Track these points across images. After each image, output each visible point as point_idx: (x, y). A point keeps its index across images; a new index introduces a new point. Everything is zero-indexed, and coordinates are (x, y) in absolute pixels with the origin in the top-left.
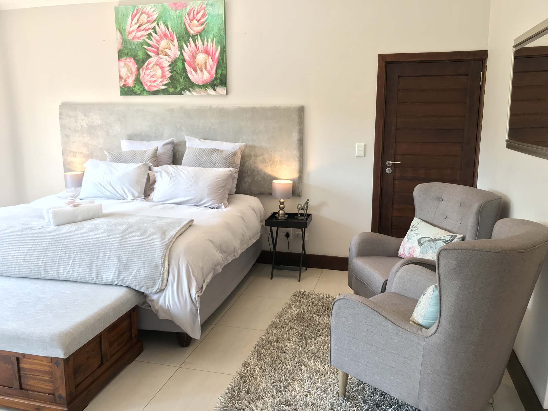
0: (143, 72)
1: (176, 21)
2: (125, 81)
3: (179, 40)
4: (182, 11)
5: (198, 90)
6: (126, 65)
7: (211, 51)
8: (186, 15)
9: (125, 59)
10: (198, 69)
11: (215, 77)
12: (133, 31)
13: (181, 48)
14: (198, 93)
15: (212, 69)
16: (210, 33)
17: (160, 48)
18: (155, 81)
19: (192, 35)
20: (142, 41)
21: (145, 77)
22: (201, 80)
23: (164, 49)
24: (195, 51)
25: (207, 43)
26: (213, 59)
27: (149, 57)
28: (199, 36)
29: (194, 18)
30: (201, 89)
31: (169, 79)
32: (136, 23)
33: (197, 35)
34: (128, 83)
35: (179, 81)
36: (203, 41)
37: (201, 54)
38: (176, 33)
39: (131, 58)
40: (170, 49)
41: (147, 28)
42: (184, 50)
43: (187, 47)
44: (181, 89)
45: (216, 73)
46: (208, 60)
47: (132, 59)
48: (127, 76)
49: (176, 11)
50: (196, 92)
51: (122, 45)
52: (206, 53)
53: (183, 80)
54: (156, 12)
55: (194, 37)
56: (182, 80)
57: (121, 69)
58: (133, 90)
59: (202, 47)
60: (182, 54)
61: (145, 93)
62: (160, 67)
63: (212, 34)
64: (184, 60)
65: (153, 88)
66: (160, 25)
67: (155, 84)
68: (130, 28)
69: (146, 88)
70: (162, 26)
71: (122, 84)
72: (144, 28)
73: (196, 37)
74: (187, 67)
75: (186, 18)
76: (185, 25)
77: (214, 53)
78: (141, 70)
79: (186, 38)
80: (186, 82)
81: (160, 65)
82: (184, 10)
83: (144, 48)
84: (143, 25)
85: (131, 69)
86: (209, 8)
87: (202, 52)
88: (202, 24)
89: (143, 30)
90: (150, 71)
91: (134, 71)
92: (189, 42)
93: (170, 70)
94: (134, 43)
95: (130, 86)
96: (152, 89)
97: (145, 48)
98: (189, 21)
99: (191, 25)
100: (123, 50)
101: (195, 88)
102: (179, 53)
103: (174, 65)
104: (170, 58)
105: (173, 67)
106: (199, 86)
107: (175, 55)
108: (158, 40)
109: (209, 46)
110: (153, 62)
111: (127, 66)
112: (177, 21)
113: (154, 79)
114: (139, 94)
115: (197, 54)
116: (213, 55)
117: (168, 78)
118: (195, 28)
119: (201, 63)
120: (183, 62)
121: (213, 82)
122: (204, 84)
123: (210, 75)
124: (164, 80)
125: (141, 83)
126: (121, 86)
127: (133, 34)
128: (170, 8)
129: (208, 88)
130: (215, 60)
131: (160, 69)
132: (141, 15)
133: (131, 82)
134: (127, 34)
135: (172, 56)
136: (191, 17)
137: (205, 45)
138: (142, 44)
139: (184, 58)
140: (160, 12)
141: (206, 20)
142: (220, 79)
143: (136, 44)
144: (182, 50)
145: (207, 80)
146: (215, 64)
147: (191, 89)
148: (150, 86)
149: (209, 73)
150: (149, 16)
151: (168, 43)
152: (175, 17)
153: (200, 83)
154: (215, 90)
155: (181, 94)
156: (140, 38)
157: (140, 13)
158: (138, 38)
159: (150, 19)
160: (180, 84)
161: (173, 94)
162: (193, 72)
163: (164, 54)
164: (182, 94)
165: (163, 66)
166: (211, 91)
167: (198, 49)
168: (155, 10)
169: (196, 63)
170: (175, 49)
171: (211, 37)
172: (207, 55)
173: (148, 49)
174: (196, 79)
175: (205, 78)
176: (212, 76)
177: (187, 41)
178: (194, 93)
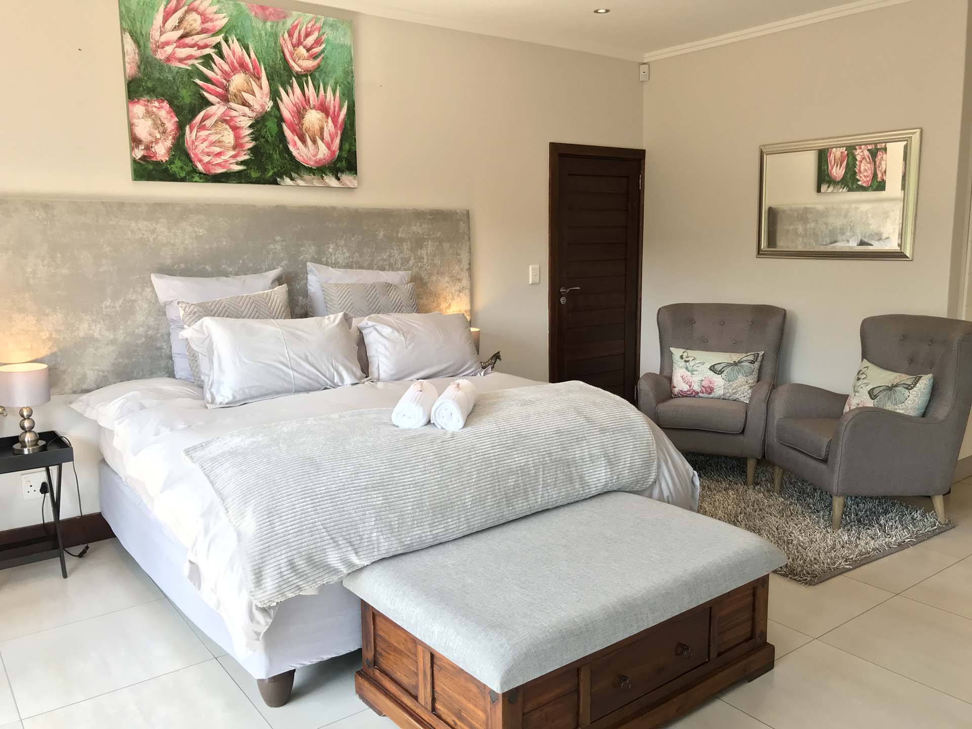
0: (191, 132)
1: (265, 43)
2: (148, 148)
3: (270, 79)
4: (277, 25)
5: (307, 177)
6: (149, 114)
7: (332, 107)
8: (284, 33)
9: (148, 101)
10: (308, 137)
11: (339, 156)
12: (167, 43)
13: (275, 95)
14: (307, 183)
15: (332, 139)
16: (330, 75)
17: (232, 89)
18: (219, 154)
19: (297, 73)
20: (190, 68)
21: (196, 144)
22: (314, 159)
23: (239, 91)
24: (302, 104)
25: (325, 91)
26: (335, 122)
27: (209, 104)
28: (309, 78)
29: (299, 43)
30: (314, 175)
31: (249, 152)
32: (176, 28)
33: (306, 76)
34: (155, 153)
35: (270, 157)
36: (317, 88)
37: (314, 110)
38: (264, 64)
39: (163, 101)
40: (253, 94)
41: (201, 43)
42: (281, 100)
43: (287, 94)
44: (274, 173)
45: (341, 148)
46: (325, 124)
47: (166, 102)
48: (150, 138)
49: (265, 22)
50: (304, 180)
51: (139, 67)
52: (323, 111)
53: (278, 156)
54: (224, 15)
55: (301, 79)
56: (276, 156)
57: (135, 121)
58: (166, 170)
59: (314, 98)
60: (276, 106)
61: (197, 178)
62: (231, 127)
63: (334, 77)
64: (281, 119)
65: (216, 167)
66: (230, 41)
67: (219, 160)
68: (161, 35)
69: (200, 167)
70: (236, 46)
71: (139, 153)
72: (193, 42)
73: (304, 78)
74: (288, 132)
75: (284, 40)
76: (283, 52)
77: (336, 113)
78: (187, 128)
79: (285, 78)
80: (286, 161)
81: (231, 124)
82: (280, 24)
83: (194, 82)
84: (192, 35)
85: (163, 124)
86: (327, 30)
87: (314, 108)
88: (315, 57)
89: (192, 46)
90: (210, 132)
91: (169, 130)
92: (292, 87)
93: (251, 134)
94: (170, 69)
95: (159, 159)
96: (214, 169)
97: (196, 84)
98: (290, 47)
99: (295, 55)
100: (141, 80)
101: (302, 172)
102: (271, 104)
103: (261, 125)
104: (253, 111)
105: (259, 130)
106: (310, 170)
107: (262, 106)
108: (226, 71)
109: (328, 99)
110: (214, 114)
111: (153, 117)
112: (268, 41)
113: (217, 150)
114: (183, 180)
115: (306, 111)
116: (335, 115)
117: (249, 149)
118: (301, 62)
119: (314, 128)
120: (278, 122)
121: (335, 163)
122: (319, 165)
123: (330, 152)
124: (239, 153)
125: (188, 155)
126: (137, 159)
127: (169, 49)
128: (253, 14)
129: (326, 175)
130: (339, 126)
131: (230, 130)
132: (187, 12)
133: (161, 151)
134: (151, 46)
135: (257, 107)
136: (294, 40)
137: (320, 96)
138: (189, 74)
139: (281, 115)
140: (231, 16)
141: (323, 52)
142: (347, 159)
143: (175, 72)
144: (277, 99)
145: (324, 159)
146: (339, 133)
147: (294, 175)
148: (209, 163)
149: (328, 146)
150: (205, 20)
151: (247, 82)
152: (263, 33)
153: (311, 164)
154: (338, 179)
155: (275, 183)
156: (186, 62)
157: (186, 8)
158: (181, 60)
159: (209, 25)
160: (272, 164)
161: (258, 181)
162: (299, 143)
163: (240, 102)
164: (278, 184)
165: (238, 125)
166: (331, 181)
167: (307, 100)
168: (220, 10)
169: (304, 127)
170: (263, 94)
171: (331, 82)
172: (324, 115)
173: (203, 86)
174: (304, 156)
175: (320, 156)
176: (333, 153)
177: (286, 84)
178: (301, 183)
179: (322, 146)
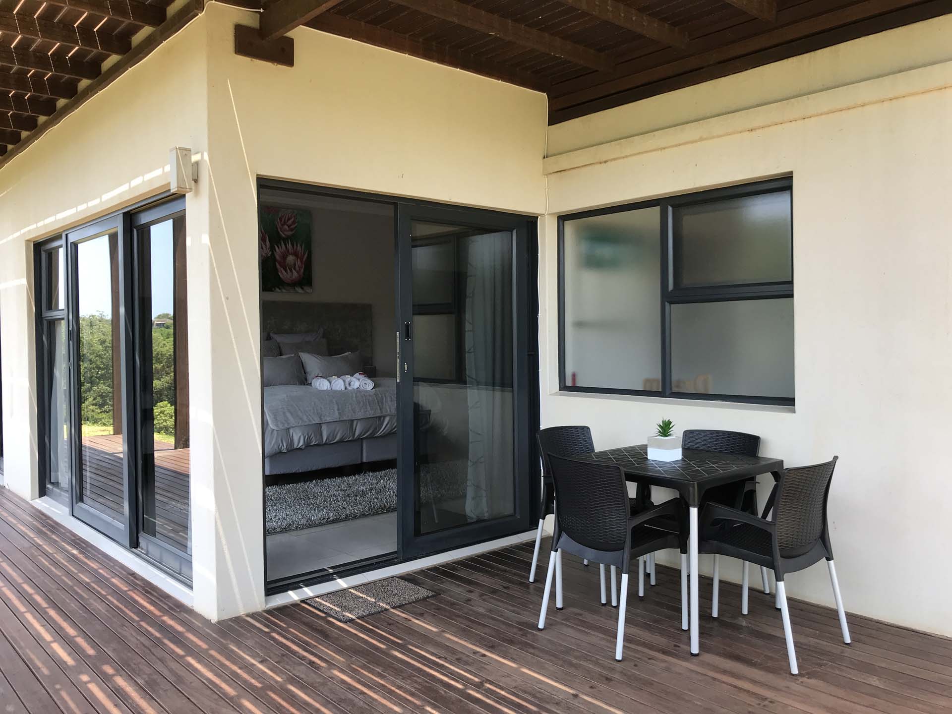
3: (270, 241)
4: (275, 215)
5: (287, 288)
7: (300, 254)
8: (278, 220)
10: (288, 268)
11: (303, 277)
13: (272, 249)
14: (287, 291)
15: (300, 269)
19: (283, 237)
22: (291, 279)
24: (285, 253)
25: (297, 246)
26: (301, 261)
29: (285, 223)
30: (291, 287)
33: (288, 239)
36: (293, 245)
38: (268, 234)
42: (276, 251)
43: (279, 248)
44: (271, 286)
45: (304, 274)
46: (297, 262)
49: (269, 215)
52: (295, 256)
53: (273, 278)
55: (285, 241)
59: (291, 250)
60: (273, 254)
63: (301, 239)
64: (275, 260)
74: (278, 266)
76: (277, 228)
77: (302, 256)
86: (298, 217)
87: (291, 254)
88: (292, 230)
92: (281, 244)
98: (280, 226)
99: (282, 229)
101: (285, 285)
102: (270, 253)
106: (288, 285)
107: (266, 254)
109: (298, 250)
112: (270, 223)
115: (287, 256)
116: (301, 258)
118: (285, 232)
119: (291, 264)
121: (301, 281)
122: (293, 282)
123: (298, 275)
129: (297, 287)
130: (303, 263)
136: (282, 222)
137: (294, 248)
139: (275, 258)
141: (296, 227)
142: (307, 279)
144: (274, 250)
145: (296, 279)
146: (303, 266)
147: (280, 287)
149: (298, 273)
152: (268, 219)
153: (289, 281)
154: (302, 288)
155: (272, 291)
162: (283, 271)
166: (299, 289)
167: (288, 251)
169: (286, 264)
170: (267, 248)
171: (300, 241)
174: (286, 278)
175: (294, 277)
176: (300, 276)
177: (278, 243)
178: (284, 291)
179: (295, 274)
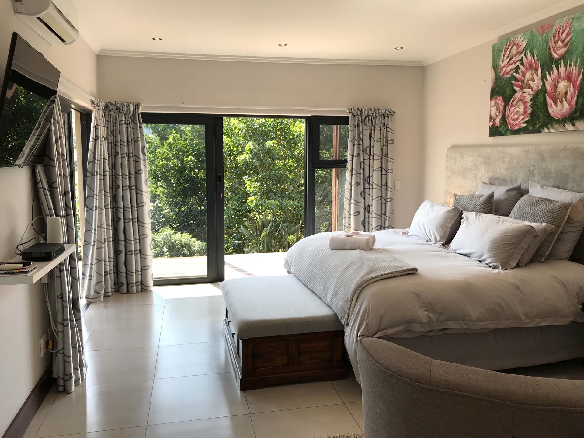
0: (508, 110)
2: (494, 121)
3: (543, 69)
5: (556, 126)
6: (496, 103)
7: (574, 76)
8: (551, 37)
9: (496, 98)
10: (558, 100)
11: (575, 109)
12: (504, 67)
13: (544, 78)
14: (555, 130)
15: (572, 98)
16: (574, 53)
17: (525, 81)
18: (517, 119)
19: (556, 60)
20: (510, 76)
21: (509, 115)
22: (561, 113)
23: (528, 81)
24: (557, 79)
25: (570, 66)
26: (574, 86)
27: (515, 92)
28: (562, 60)
29: (559, 39)
30: (560, 124)
31: (529, 115)
32: (507, 57)
33: (560, 59)
34: (496, 123)
35: (538, 116)
36: (566, 66)
37: (563, 81)
38: (540, 61)
39: (500, 96)
40: (534, 81)
41: (515, 61)
42: (547, 80)
43: (550, 75)
44: (539, 126)
45: (577, 103)
46: (569, 88)
48: (495, 116)
49: (542, 35)
50: (554, 128)
51: (494, 82)
52: (568, 80)
54: (525, 40)
55: (558, 63)
56: (541, 115)
57: (491, 108)
58: (499, 130)
59: (564, 72)
60: (544, 85)
61: (508, 133)
62: (523, 103)
63: (576, 54)
64: (545, 92)
65: (515, 126)
66: (527, 54)
67: (517, 122)
68: (502, 64)
69: (510, 127)
70: (529, 56)
71: (491, 124)
72: (513, 61)
73: (560, 61)
74: (548, 99)
75: (551, 41)
76: (550, 49)
78: (507, 107)
79: (550, 65)
80: (545, 117)
81: (523, 101)
82: (550, 33)
84: (513, 58)
85: (499, 108)
86: (575, 23)
87: (564, 79)
88: (567, 45)
89: (512, 64)
90: (514, 107)
91: (501, 110)
92: (552, 70)
93: (531, 104)
94: (504, 79)
95: (497, 125)
96: (515, 128)
97: (512, 84)
98: (553, 44)
99: (556, 48)
100: (495, 88)
101: (554, 123)
102: (541, 84)
103: (536, 98)
104: (533, 91)
105: (535, 102)
106: (558, 121)
107: (537, 86)
108: (524, 72)
109: (572, 71)
110: (517, 97)
111: (497, 105)
112: (543, 46)
113: (516, 116)
114: (504, 135)
115: (559, 83)
116: (575, 80)
118: (559, 52)
119: (562, 93)
120: (544, 94)
121: (572, 114)
122: (563, 117)
124: (525, 117)
125: (506, 121)
126: (491, 126)
127: (504, 69)
128: (538, 33)
129: (566, 123)
130: (577, 87)
131: (523, 105)
132: (512, 47)
133: (498, 121)
134: (499, 70)
135: (535, 88)
136: (556, 39)
137: (567, 70)
138: (510, 79)
139: (546, 89)
140: (528, 39)
141: (571, 39)
142: (580, 110)
144: (545, 80)
145: (566, 112)
146: (577, 92)
147: (549, 125)
148: (513, 124)
149: (569, 104)
150: (518, 47)
151: (532, 74)
152: (541, 42)
153: (558, 117)
154: (573, 125)
155: (539, 131)
156: (509, 73)
157: (512, 45)
159: (519, 50)
160: (539, 120)
161: (532, 132)
162: (553, 104)
163: (528, 87)
164: (541, 133)
165: (526, 101)
166: (570, 127)
167: (560, 75)
168: (524, 38)
169: (557, 94)
170: (538, 79)
171: (575, 58)
172: (568, 82)
173: (515, 84)
174: (556, 113)
175: (564, 111)
176: (571, 107)
177: (550, 69)
178: (552, 130)
179: (565, 104)
